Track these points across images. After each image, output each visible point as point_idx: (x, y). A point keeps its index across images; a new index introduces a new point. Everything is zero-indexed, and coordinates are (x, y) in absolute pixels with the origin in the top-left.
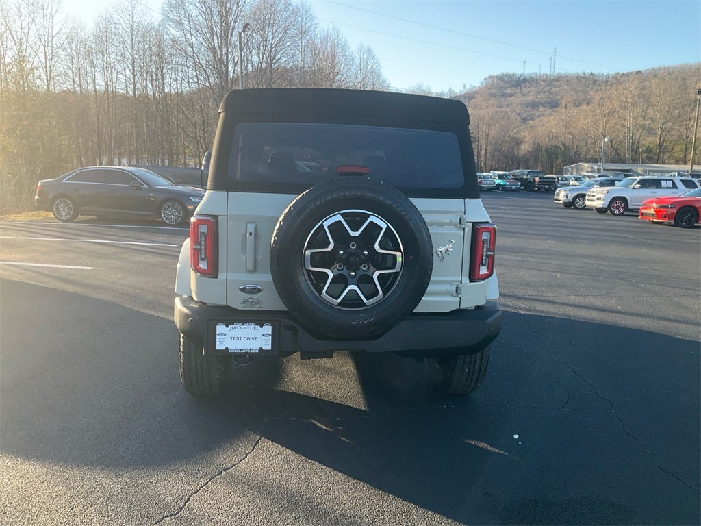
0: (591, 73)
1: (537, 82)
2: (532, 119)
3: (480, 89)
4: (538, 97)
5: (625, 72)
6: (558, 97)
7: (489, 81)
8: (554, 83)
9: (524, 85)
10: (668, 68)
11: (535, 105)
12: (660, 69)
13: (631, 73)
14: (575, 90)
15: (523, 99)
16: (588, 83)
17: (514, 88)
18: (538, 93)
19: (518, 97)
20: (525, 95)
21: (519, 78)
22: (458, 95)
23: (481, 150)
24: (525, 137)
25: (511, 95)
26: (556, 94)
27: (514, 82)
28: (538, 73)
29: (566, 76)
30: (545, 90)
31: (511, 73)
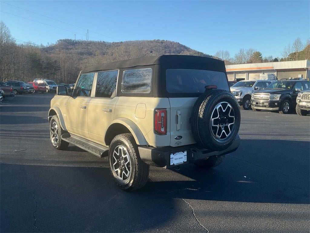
0: (104, 42)
1: (81, 44)
2: (81, 60)
3: (56, 45)
4: (83, 50)
5: (117, 42)
6: (91, 51)
7: (60, 42)
8: (89, 45)
9: (76, 45)
10: (132, 42)
11: (82, 54)
12: (129, 42)
13: (119, 42)
14: (98, 48)
15: (77, 51)
16: (102, 45)
17: (72, 46)
18: (83, 48)
19: (74, 50)
20: (77, 49)
21: (74, 41)
22: (46, 47)
23: (62, 73)
24: (81, 67)
25: (71, 49)
26: (90, 50)
27: (72, 43)
28: (81, 40)
29: (93, 42)
30: (85, 47)
31: (70, 39)
